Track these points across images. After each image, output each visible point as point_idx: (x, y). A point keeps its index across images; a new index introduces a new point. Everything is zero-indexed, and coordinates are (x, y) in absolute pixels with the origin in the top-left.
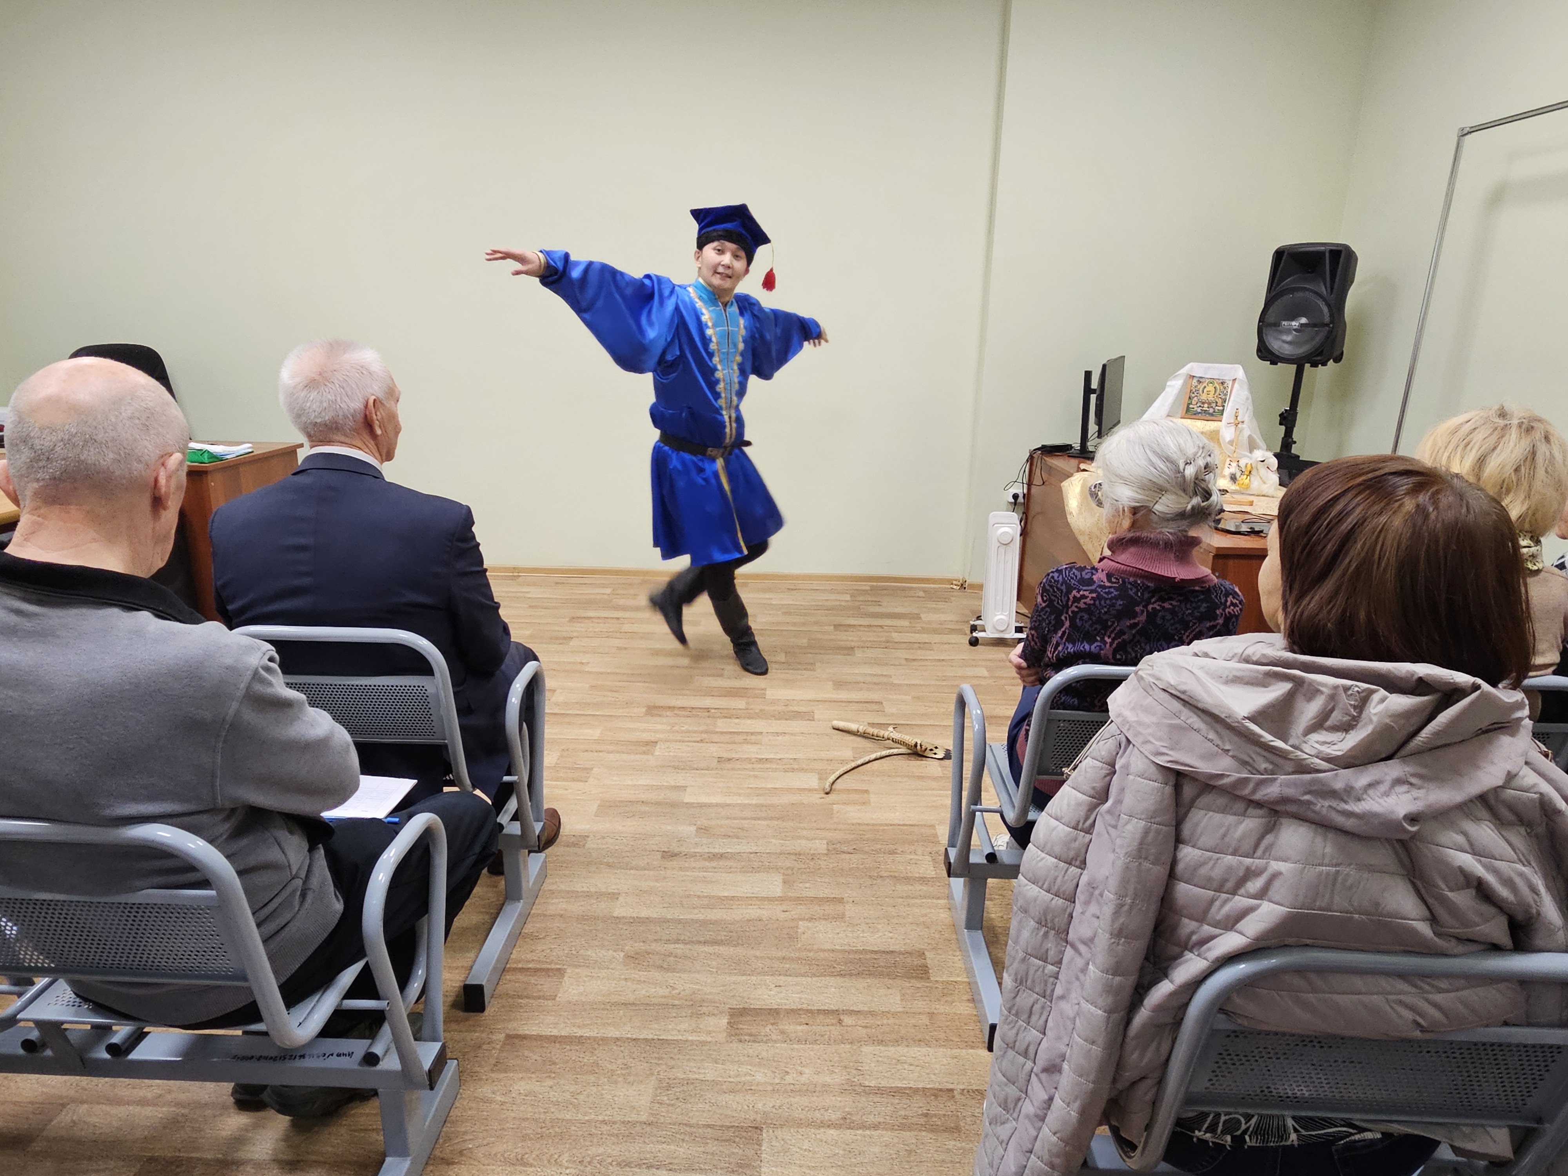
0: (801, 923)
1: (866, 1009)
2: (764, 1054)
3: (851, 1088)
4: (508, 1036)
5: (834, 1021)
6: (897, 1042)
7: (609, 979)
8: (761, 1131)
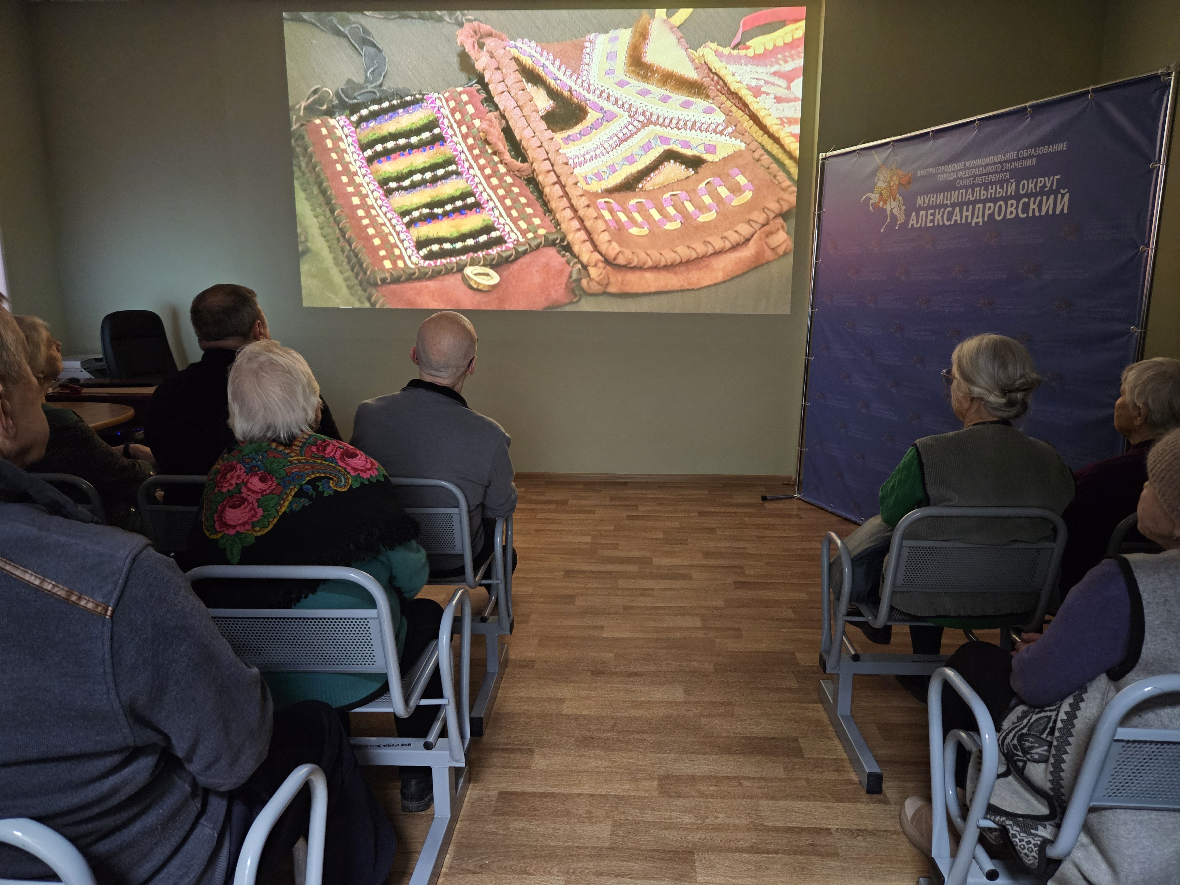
0: (702, 719)
1: (758, 776)
2: (688, 805)
3: (754, 827)
4: (501, 793)
5: (736, 784)
6: (785, 798)
7: (567, 756)
8: (693, 854)
